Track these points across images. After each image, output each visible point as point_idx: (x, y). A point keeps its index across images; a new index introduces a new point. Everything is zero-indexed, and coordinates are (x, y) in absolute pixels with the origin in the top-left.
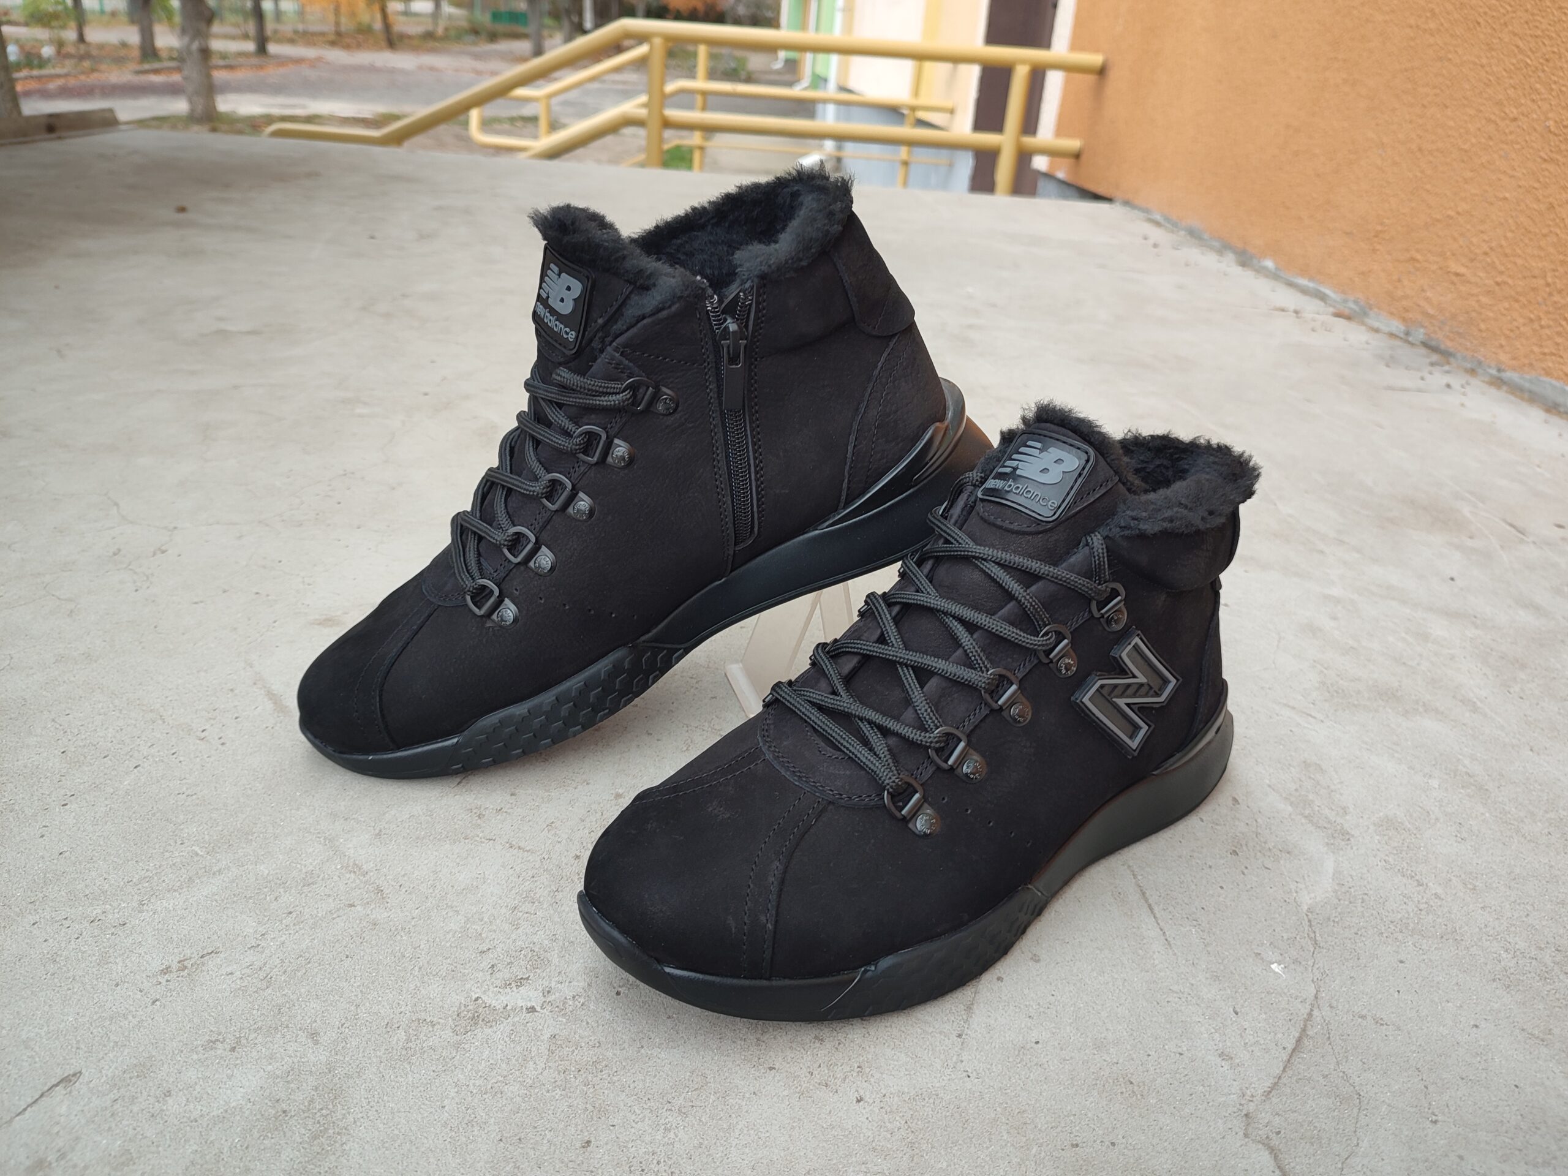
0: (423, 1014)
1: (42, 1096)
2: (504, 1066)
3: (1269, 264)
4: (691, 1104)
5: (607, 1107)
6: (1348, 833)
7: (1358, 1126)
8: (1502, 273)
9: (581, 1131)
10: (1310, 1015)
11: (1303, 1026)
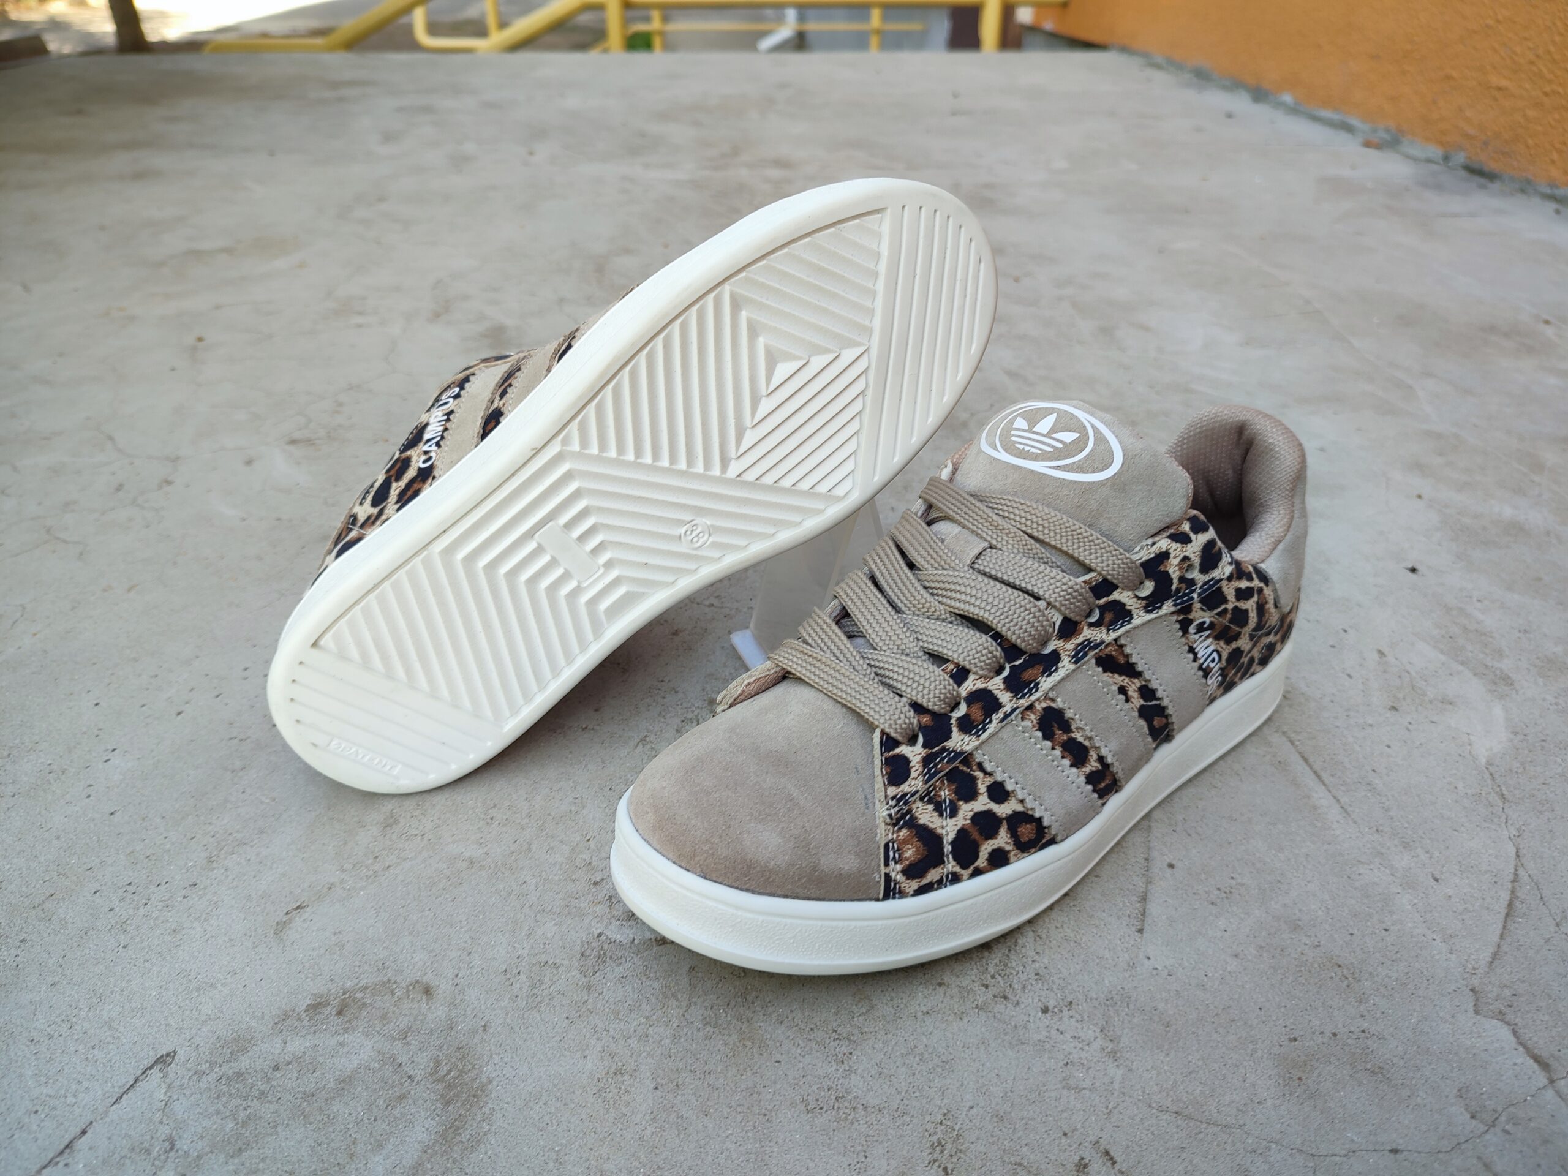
0: (543, 956)
1: (136, 1080)
3: (1288, 98)
6: (1509, 677)
8: (1550, 82)
10: (1516, 875)
11: (1510, 889)
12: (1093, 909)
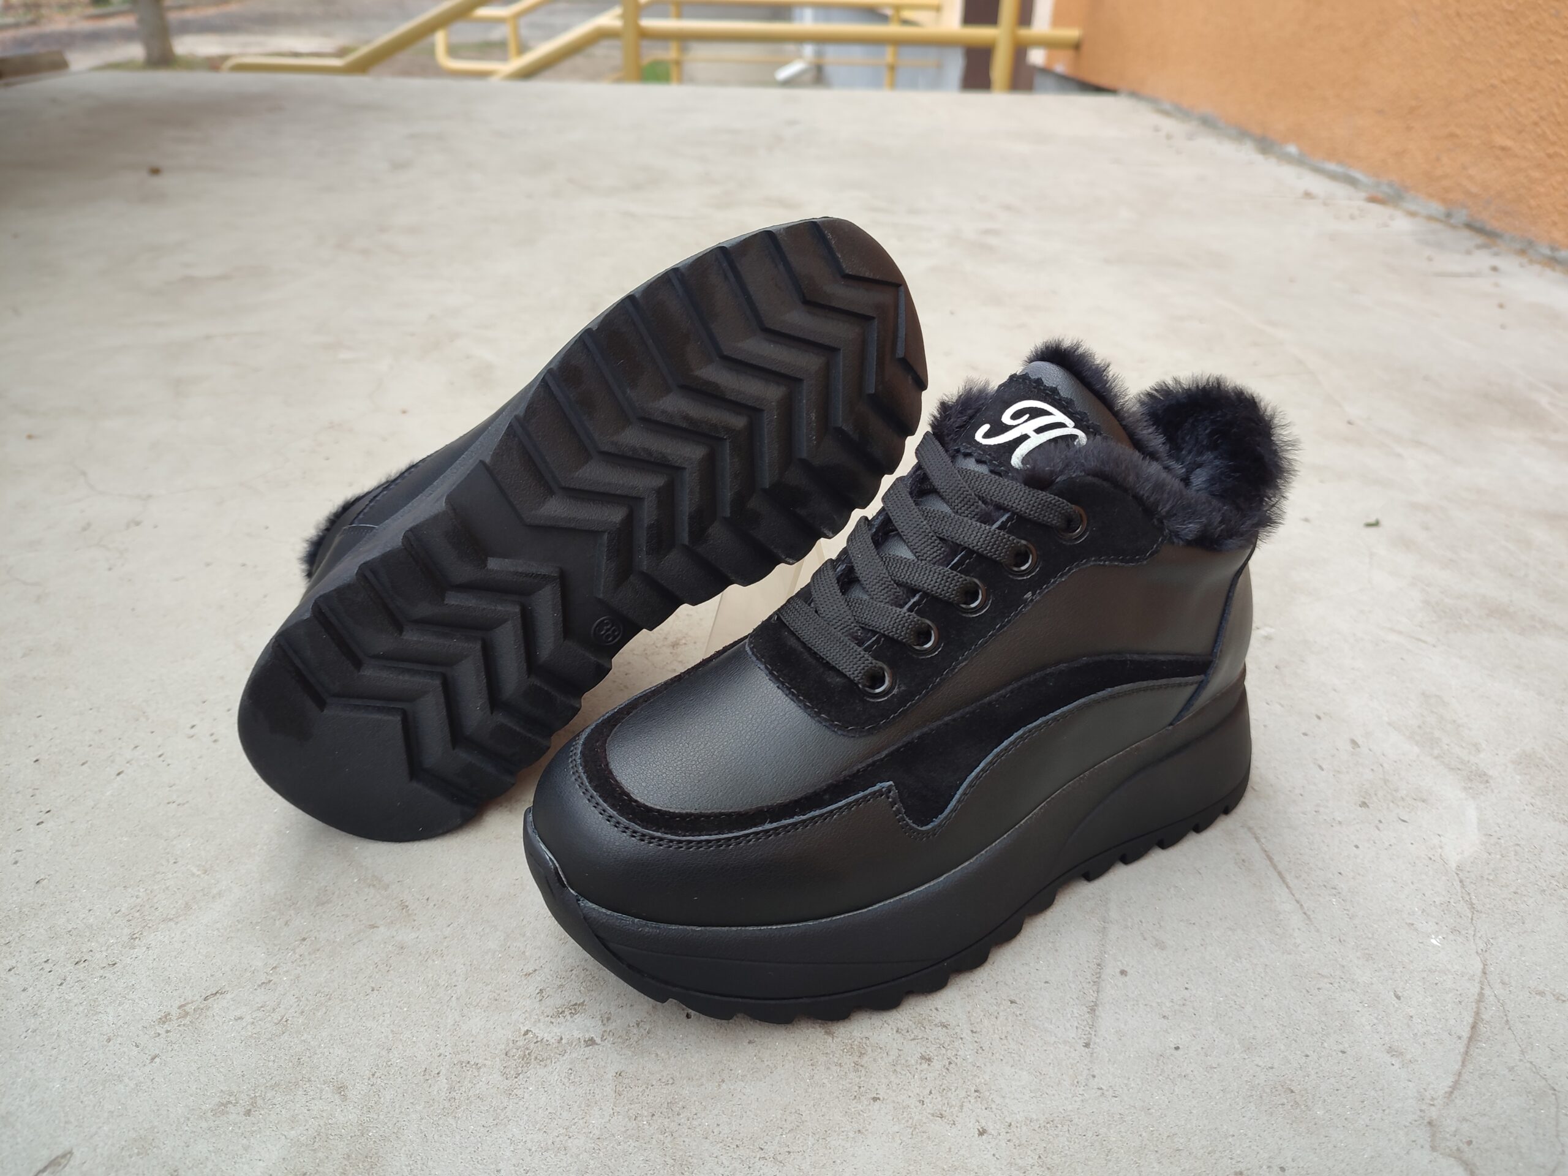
0: (466, 1055)
2: (565, 1114)
3: (1292, 149)
4: (787, 1149)
5: (690, 1160)
6: (1485, 774)
10: (1481, 995)
11: (1475, 1010)
12: (1040, 1019)
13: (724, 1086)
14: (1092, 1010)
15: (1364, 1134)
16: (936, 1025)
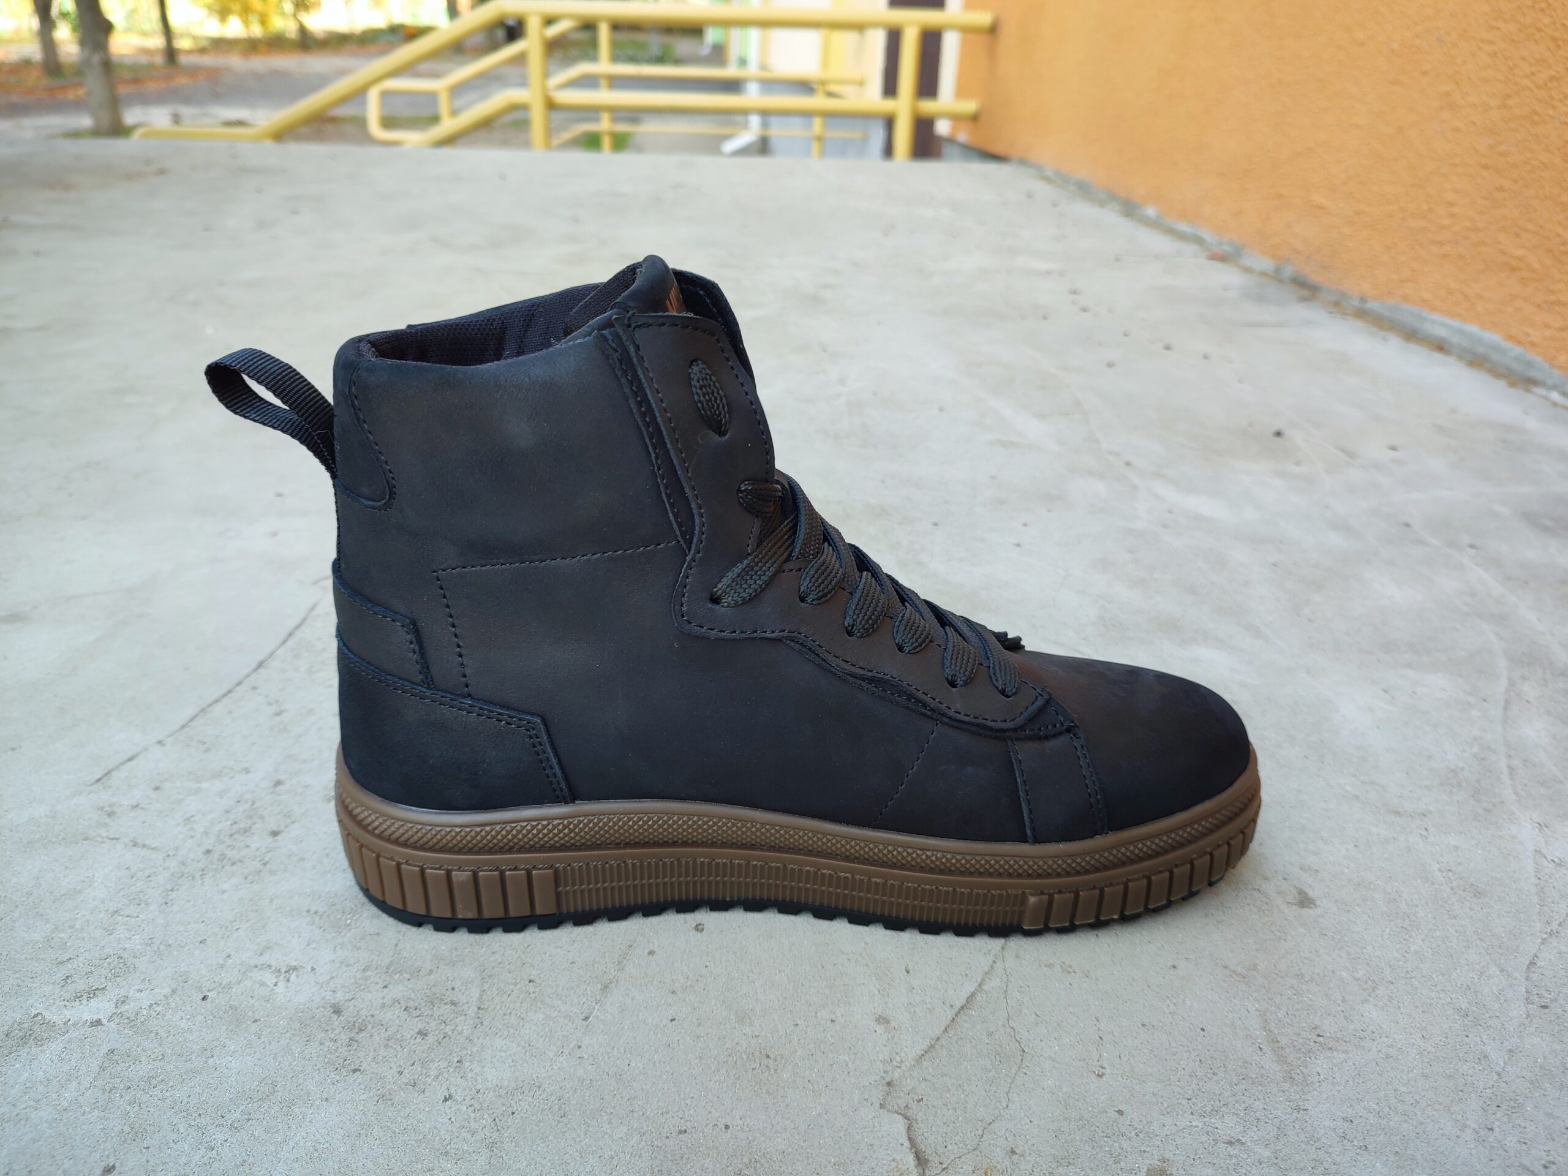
2: (41, 1088)
3: (1151, 211)
4: (246, 1117)
5: (148, 1128)
7: (1013, 1086)
9: (108, 1157)
10: (992, 967)
11: (979, 981)
12: (551, 996)
13: (211, 1061)
14: (606, 987)
15: (820, 1094)
16: (446, 1004)
